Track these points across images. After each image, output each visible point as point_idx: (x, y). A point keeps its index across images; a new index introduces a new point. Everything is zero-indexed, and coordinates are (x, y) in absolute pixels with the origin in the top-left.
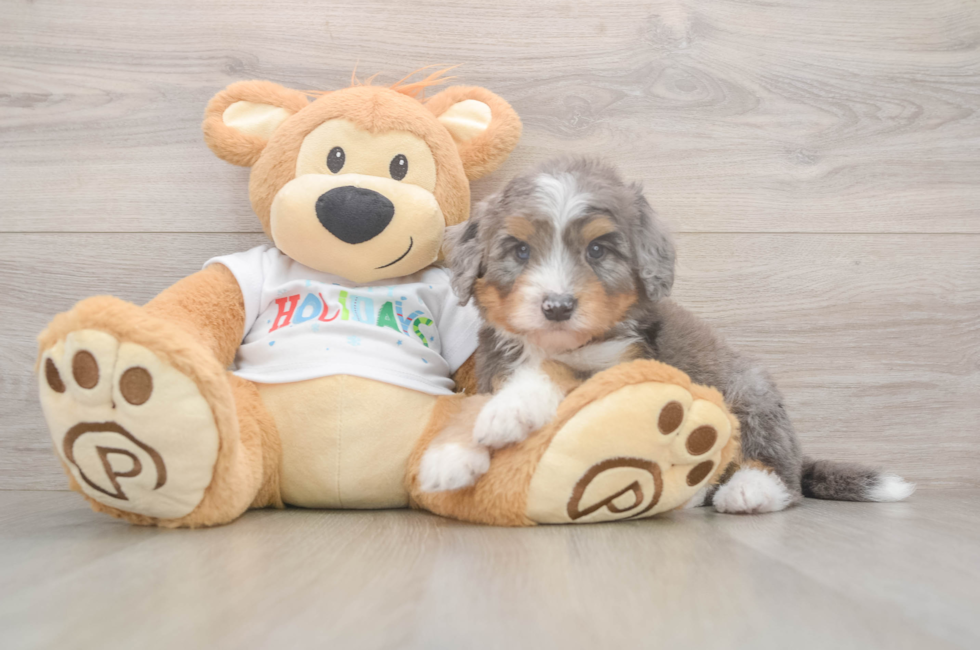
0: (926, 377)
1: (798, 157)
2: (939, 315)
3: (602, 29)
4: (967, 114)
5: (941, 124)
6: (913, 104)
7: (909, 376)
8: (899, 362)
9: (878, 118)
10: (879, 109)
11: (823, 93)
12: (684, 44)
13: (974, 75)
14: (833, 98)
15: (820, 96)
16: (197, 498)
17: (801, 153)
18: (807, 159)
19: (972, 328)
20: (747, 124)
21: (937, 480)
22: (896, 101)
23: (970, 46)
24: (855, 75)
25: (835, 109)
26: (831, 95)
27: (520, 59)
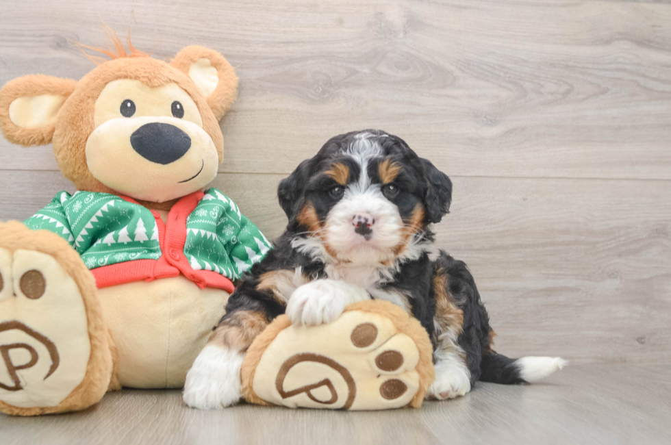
0: (572, 283)
1: (483, 121)
2: (583, 238)
3: (340, 22)
4: (604, 91)
5: (586, 99)
6: (566, 83)
7: (560, 283)
8: (553, 272)
9: (541, 93)
10: (542, 86)
11: (502, 74)
12: (401, 35)
14: (509, 77)
15: (499, 76)
17: (485, 117)
18: (490, 122)
19: (606, 248)
20: (447, 96)
22: (554, 81)
23: (608, 42)
24: (526, 61)
25: (510, 86)
26: (508, 75)
27: (279, 43)
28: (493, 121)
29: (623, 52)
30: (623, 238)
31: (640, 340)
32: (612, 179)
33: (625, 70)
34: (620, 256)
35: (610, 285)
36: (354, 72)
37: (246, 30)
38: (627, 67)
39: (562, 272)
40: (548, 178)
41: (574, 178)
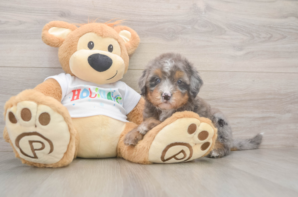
0: (273, 115)
1: (237, 49)
2: (277, 97)
3: (179, 7)
4: (285, 37)
5: (277, 40)
6: (270, 34)
7: (268, 115)
8: (265, 110)
9: (260, 38)
10: (260, 35)
11: (244, 30)
12: (204, 13)
13: (287, 26)
14: (247, 31)
15: (243, 30)
16: (62, 156)
17: (238, 47)
18: (239, 49)
19: (286, 101)
20: (222, 38)
21: (275, 145)
22: (265, 33)
23: (286, 17)
24: (254, 25)
25: (247, 35)
26: (247, 30)
27: (154, 16)
28: (241, 49)
29: (292, 21)
30: (293, 97)
32: (288, 73)
33: (293, 29)
34: (291, 104)
35: (288, 116)
36: (185, 28)
37: (140, 10)
38: (294, 27)
39: (268, 110)
40: (263, 72)
41: (273, 72)
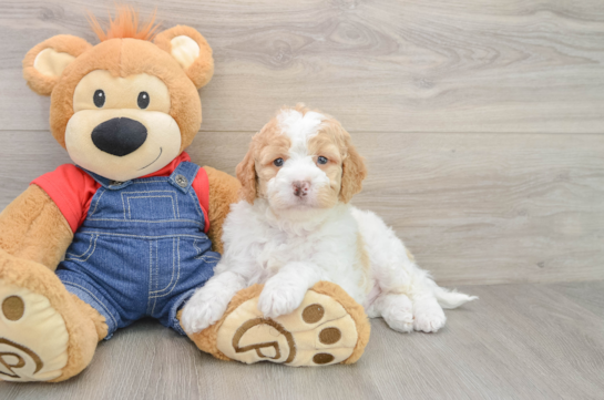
28: (429, 85)
29: (545, 21)
30: (532, 183)
31: (541, 265)
32: (527, 133)
33: (545, 38)
34: (529, 197)
35: (519, 221)
36: (310, 41)
38: (547, 35)
40: (474, 132)
41: (495, 133)
